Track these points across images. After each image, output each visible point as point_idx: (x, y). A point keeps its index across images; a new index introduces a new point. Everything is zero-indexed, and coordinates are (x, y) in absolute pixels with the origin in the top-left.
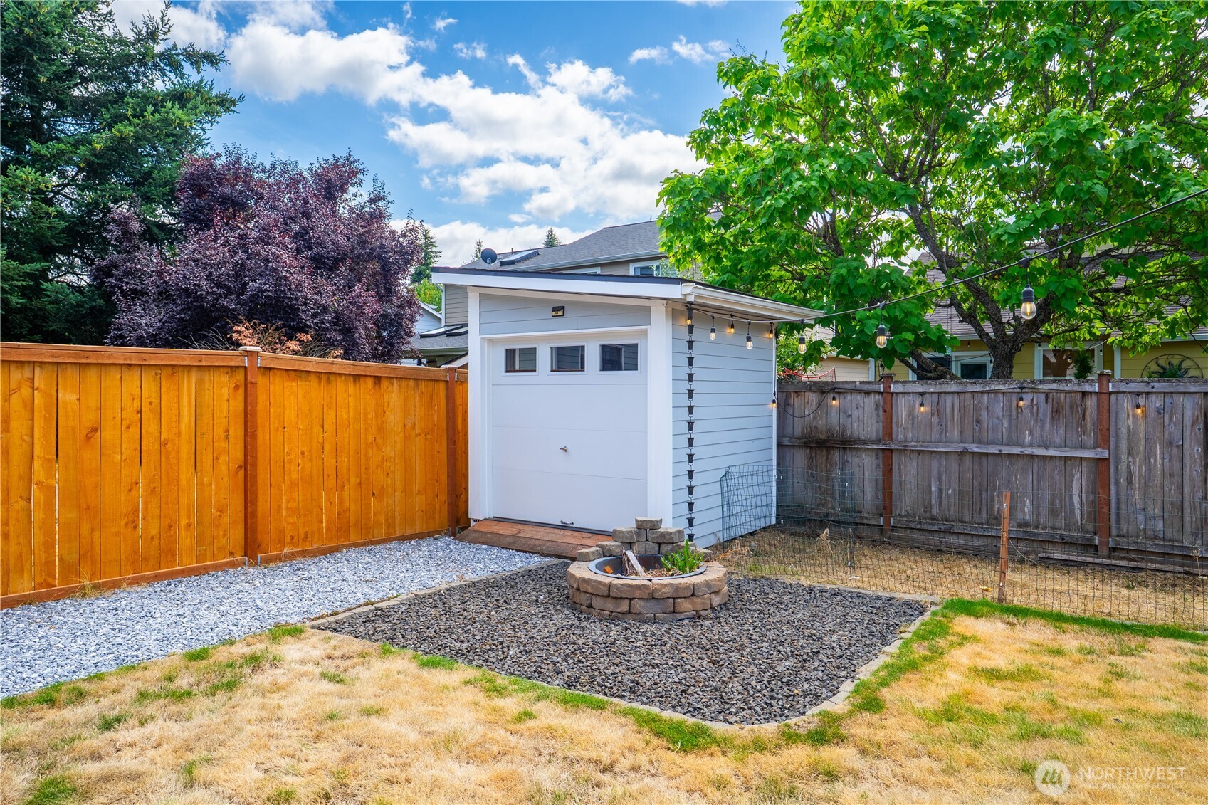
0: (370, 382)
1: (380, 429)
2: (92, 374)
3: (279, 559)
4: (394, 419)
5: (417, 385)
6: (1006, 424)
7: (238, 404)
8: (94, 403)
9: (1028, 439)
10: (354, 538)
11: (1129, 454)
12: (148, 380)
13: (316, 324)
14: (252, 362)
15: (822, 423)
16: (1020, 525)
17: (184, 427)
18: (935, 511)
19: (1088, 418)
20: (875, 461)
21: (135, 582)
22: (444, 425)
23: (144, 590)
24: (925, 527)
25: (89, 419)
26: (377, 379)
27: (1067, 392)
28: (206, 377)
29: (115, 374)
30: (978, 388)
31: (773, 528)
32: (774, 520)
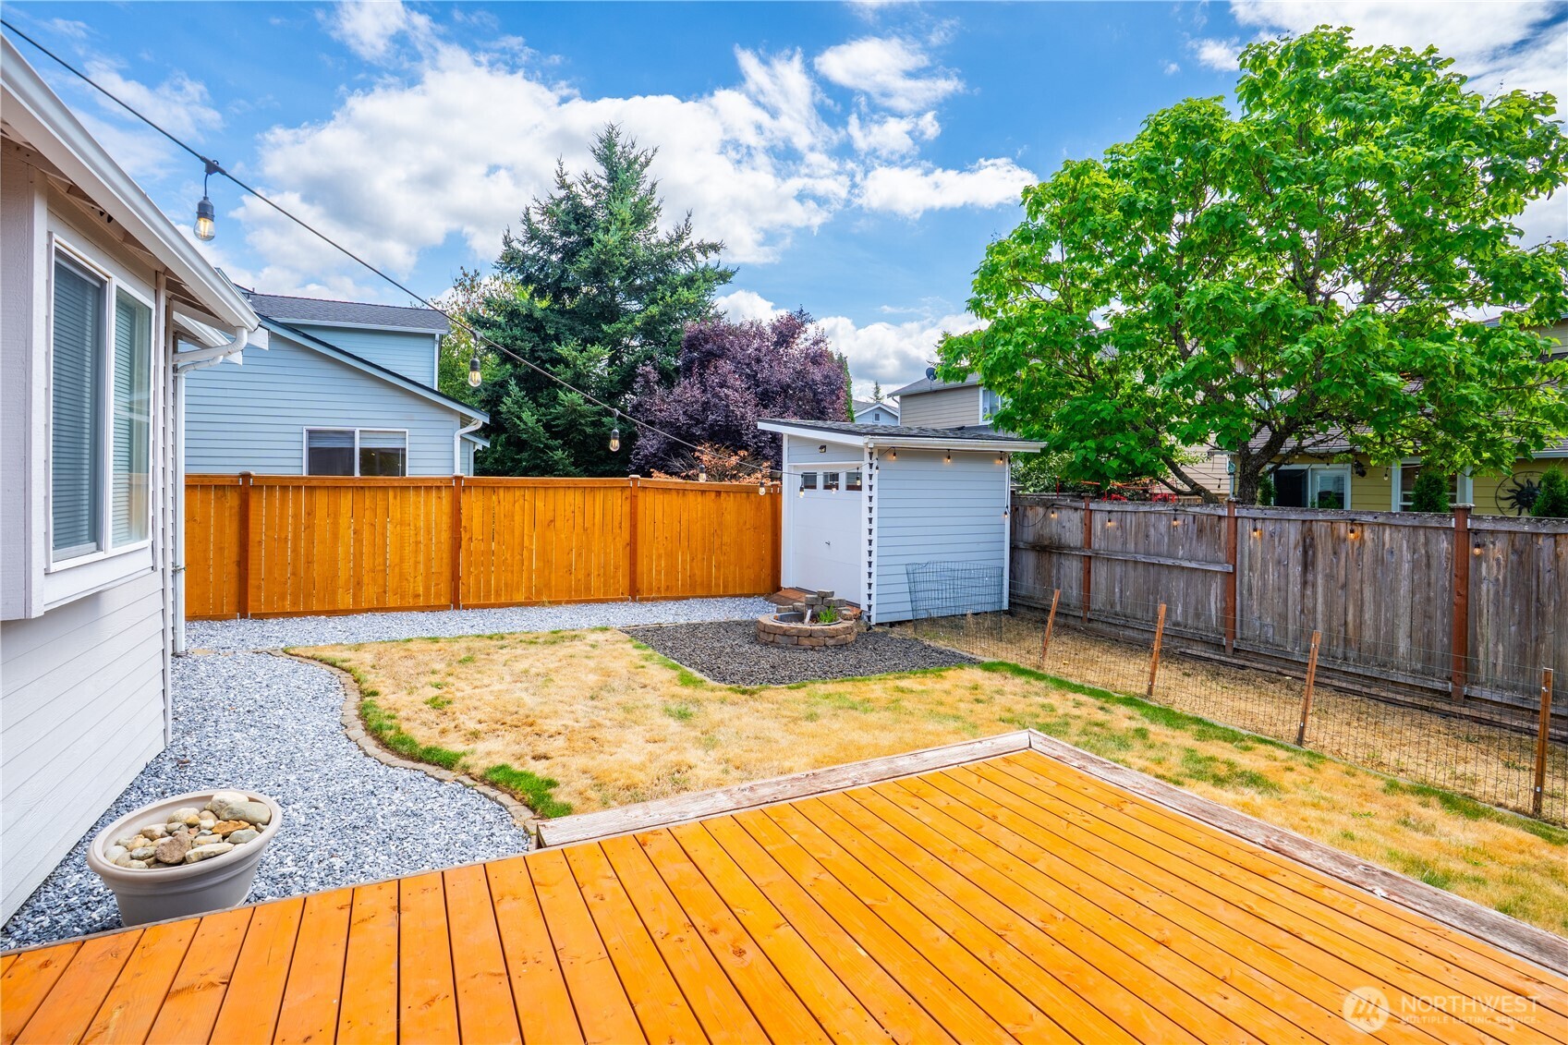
0: (713, 494)
1: (721, 524)
2: (551, 492)
3: (647, 600)
4: (729, 518)
5: (748, 497)
6: (1166, 540)
7: (627, 508)
8: (552, 508)
9: (1181, 553)
10: (699, 592)
11: (1250, 570)
12: (578, 495)
13: (756, 443)
14: (635, 484)
15: (1046, 532)
16: (1174, 625)
17: (597, 520)
18: (1118, 608)
19: (1222, 537)
20: (1080, 565)
21: (568, 602)
22: (769, 523)
23: (570, 607)
24: (1110, 620)
25: (550, 516)
26: (718, 493)
27: (1208, 515)
28: (610, 493)
29: (561, 492)
30: (1147, 508)
31: (1005, 612)
32: (1006, 606)
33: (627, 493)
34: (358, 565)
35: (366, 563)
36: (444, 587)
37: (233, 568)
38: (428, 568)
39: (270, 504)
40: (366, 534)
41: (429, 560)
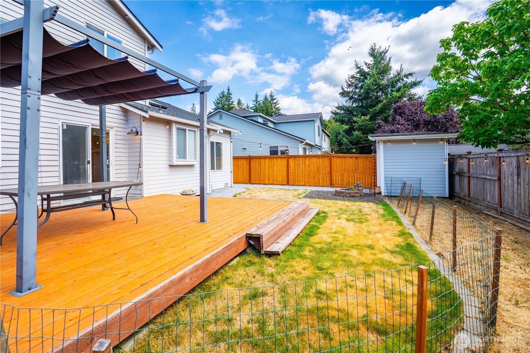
6: (485, 168)
7: (329, 162)
9: (489, 173)
11: (504, 178)
14: (331, 156)
15: (461, 167)
17: (321, 165)
18: (476, 196)
20: (467, 180)
25: (309, 164)
28: (324, 158)
30: (480, 156)
31: (448, 198)
32: (447, 195)
33: (329, 158)
34: (269, 174)
35: (271, 175)
36: (286, 180)
37: (248, 174)
38: (282, 176)
39: (254, 161)
40: (270, 168)
41: (282, 174)
